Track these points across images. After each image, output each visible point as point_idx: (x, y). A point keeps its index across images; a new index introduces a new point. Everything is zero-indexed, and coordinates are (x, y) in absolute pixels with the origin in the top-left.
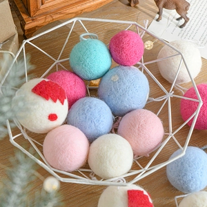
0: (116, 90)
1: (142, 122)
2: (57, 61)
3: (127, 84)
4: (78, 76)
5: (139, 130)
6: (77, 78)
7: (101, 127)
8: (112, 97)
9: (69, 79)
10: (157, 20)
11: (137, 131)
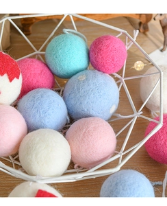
0: (78, 89)
1: (91, 127)
2: (37, 52)
3: (92, 86)
4: (49, 68)
5: (84, 135)
6: (46, 69)
7: (47, 120)
8: (72, 95)
9: (36, 66)
10: (162, 51)
11: (81, 135)
